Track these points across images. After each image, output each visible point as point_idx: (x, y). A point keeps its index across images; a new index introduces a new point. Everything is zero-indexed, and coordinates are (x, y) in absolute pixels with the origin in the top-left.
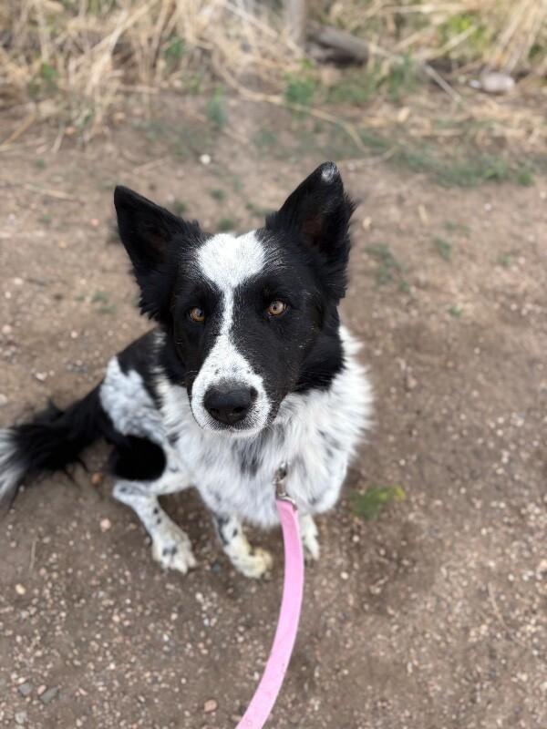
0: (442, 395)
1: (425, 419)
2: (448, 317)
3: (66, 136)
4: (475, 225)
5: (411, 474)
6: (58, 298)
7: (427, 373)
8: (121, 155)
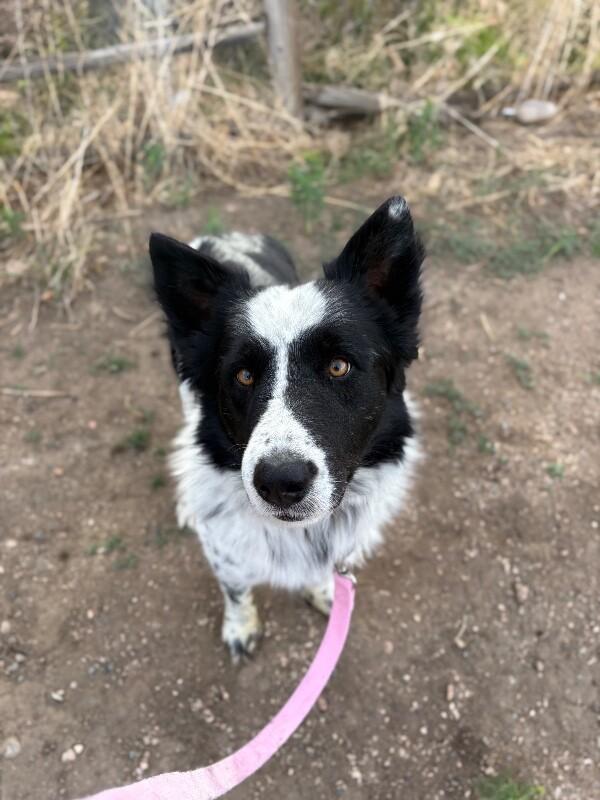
0: (564, 600)
1: (548, 640)
2: (548, 480)
3: (43, 303)
4: (552, 329)
5: (547, 728)
6: (64, 557)
7: (538, 571)
8: (111, 315)
